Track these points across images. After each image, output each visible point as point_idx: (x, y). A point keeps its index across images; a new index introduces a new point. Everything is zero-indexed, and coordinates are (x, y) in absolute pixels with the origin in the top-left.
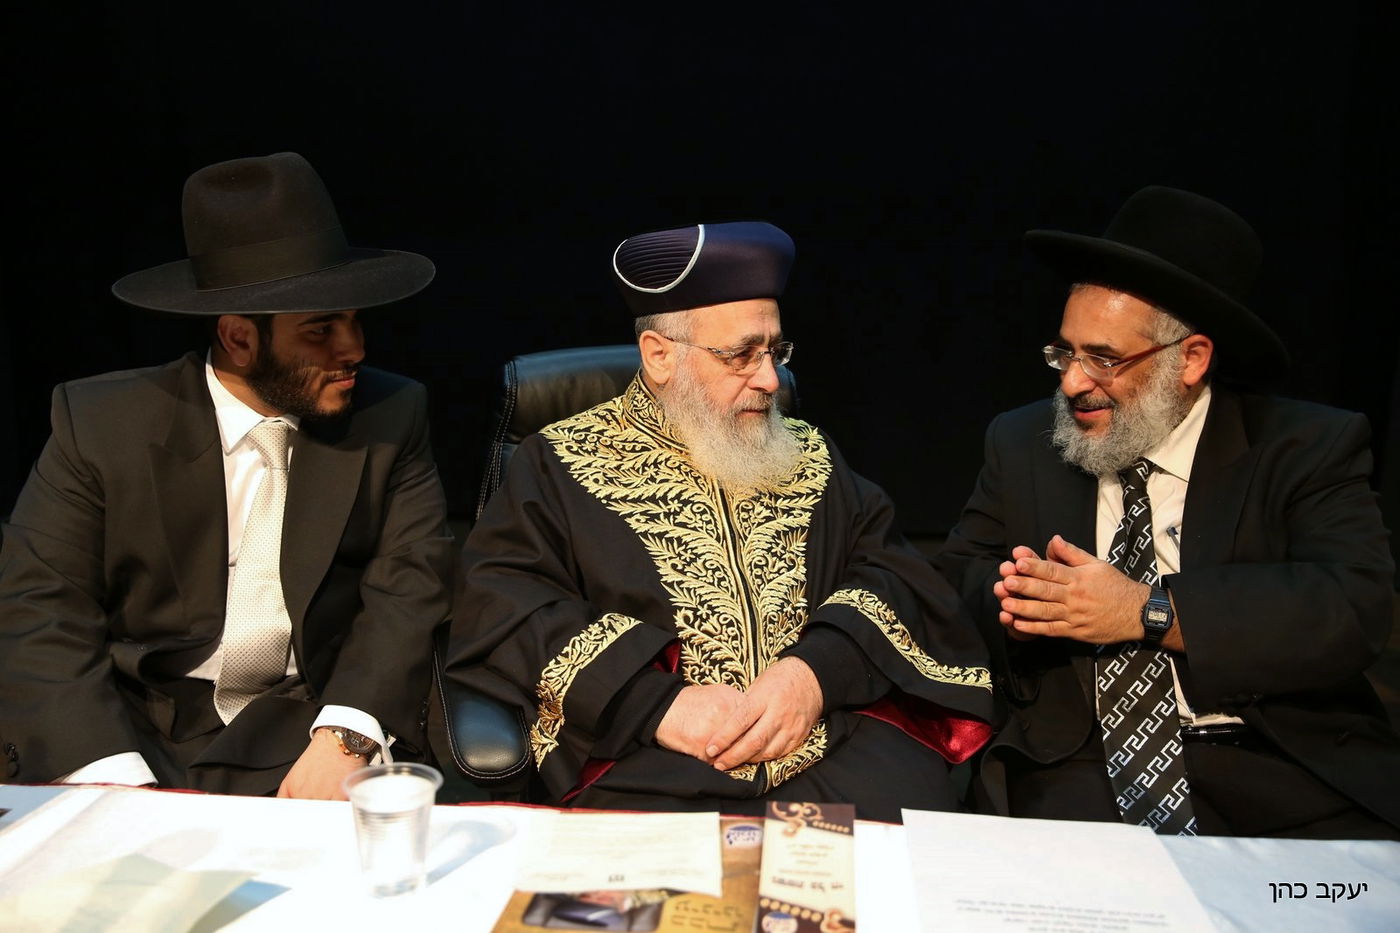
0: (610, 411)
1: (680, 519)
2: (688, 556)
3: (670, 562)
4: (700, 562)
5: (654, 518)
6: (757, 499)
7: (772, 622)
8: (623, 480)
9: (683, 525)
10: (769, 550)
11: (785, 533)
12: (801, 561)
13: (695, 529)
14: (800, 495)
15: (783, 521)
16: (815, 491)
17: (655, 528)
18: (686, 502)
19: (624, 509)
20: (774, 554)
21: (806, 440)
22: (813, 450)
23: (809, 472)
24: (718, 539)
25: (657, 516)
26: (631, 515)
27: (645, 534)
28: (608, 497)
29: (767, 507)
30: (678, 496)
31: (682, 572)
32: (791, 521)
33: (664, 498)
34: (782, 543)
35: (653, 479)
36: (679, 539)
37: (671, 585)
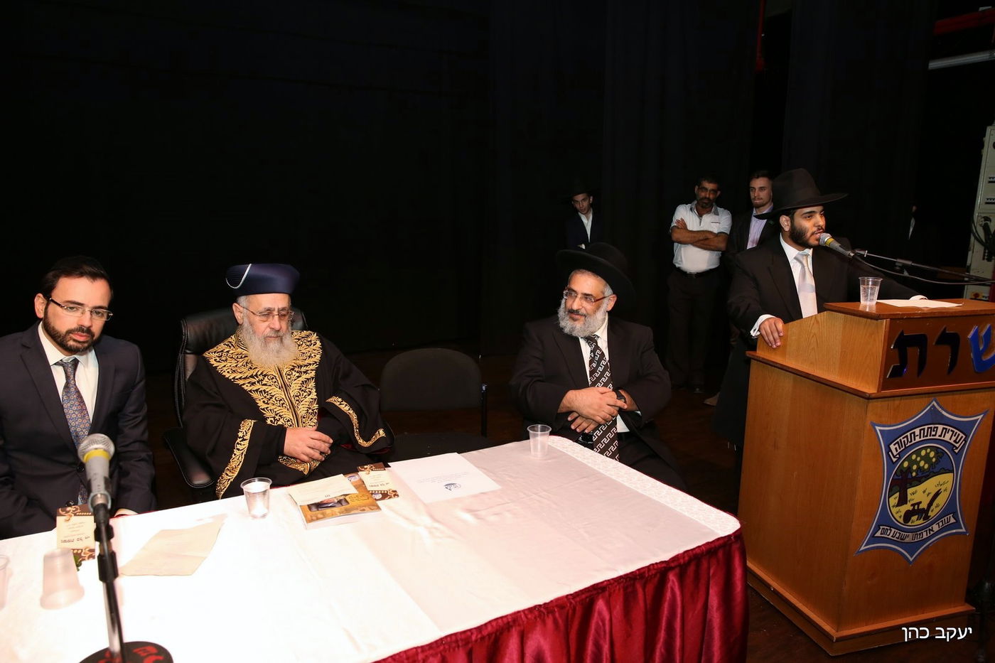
0: (230, 342)
1: (264, 382)
2: (268, 397)
3: (262, 401)
4: (274, 398)
5: (253, 384)
6: (293, 369)
7: (304, 418)
8: (239, 371)
9: (265, 385)
10: (300, 389)
11: (306, 381)
12: (314, 390)
13: (270, 385)
14: (310, 364)
15: (304, 376)
16: (316, 362)
17: (254, 388)
18: (265, 376)
19: (241, 382)
20: (302, 390)
21: (311, 341)
22: (314, 345)
23: (313, 355)
24: (280, 388)
25: (255, 383)
26: (244, 384)
27: (250, 391)
28: (234, 378)
29: (298, 372)
30: (262, 373)
31: (267, 404)
32: (308, 376)
33: (256, 375)
34: (305, 386)
35: (251, 368)
36: (264, 391)
37: (263, 409)
